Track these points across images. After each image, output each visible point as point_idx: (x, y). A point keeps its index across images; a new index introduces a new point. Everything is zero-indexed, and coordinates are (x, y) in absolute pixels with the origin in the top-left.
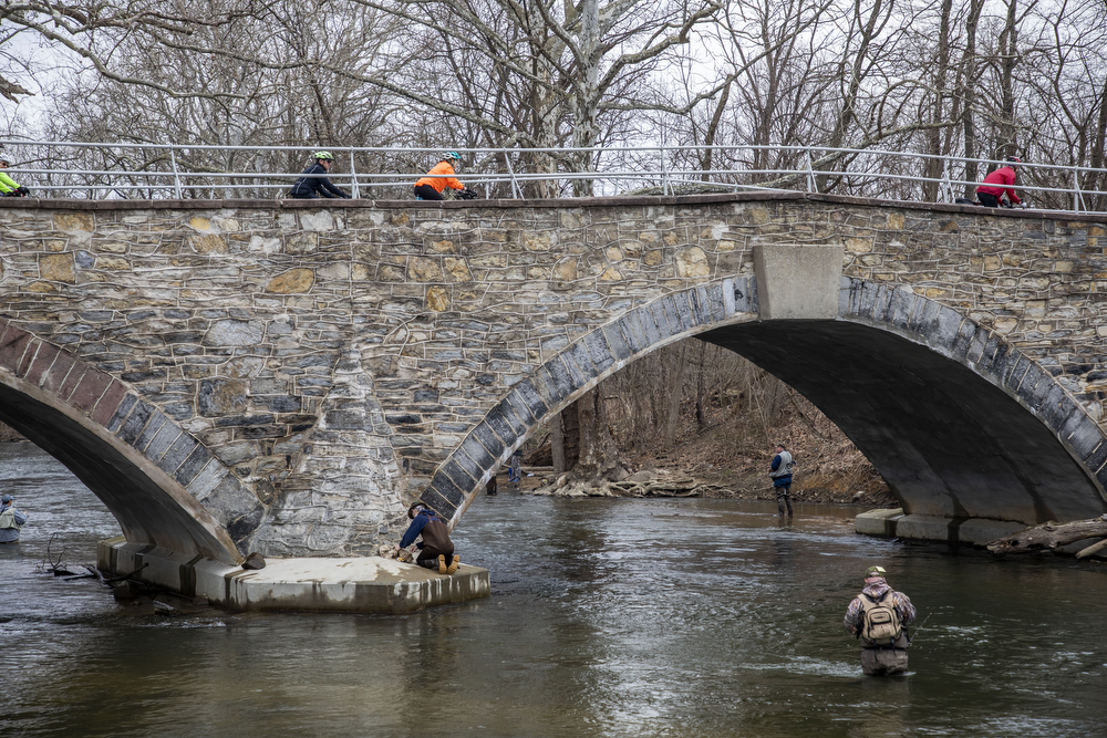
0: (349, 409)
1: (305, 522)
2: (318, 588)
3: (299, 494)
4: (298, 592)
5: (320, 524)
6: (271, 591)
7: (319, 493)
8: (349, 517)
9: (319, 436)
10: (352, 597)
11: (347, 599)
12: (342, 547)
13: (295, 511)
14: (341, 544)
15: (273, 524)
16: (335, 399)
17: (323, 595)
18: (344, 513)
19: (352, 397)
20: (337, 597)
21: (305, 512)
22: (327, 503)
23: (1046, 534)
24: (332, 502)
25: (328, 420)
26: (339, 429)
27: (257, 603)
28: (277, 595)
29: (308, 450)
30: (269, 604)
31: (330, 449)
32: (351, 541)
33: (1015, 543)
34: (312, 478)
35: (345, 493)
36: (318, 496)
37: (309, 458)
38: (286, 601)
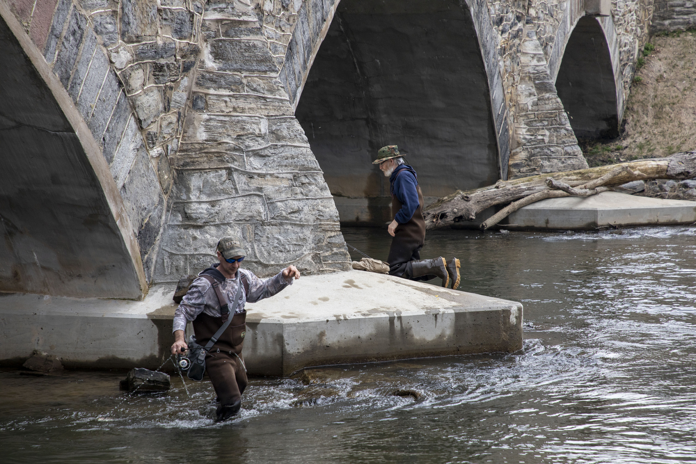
0: (244, 38)
1: (238, 221)
2: (397, 323)
3: (211, 176)
4: (366, 332)
5: (263, 224)
6: (322, 334)
7: (244, 173)
8: (306, 209)
9: (211, 80)
10: (448, 332)
11: (441, 336)
12: (309, 258)
13: (213, 204)
14: (307, 252)
15: (186, 227)
16: (218, 21)
17: (405, 332)
18: (295, 205)
19: (244, 18)
20: (426, 334)
21: (233, 206)
22: (260, 189)
23: (463, 205)
24: (269, 187)
25: (217, 55)
26: (240, 70)
27: (300, 355)
28: (332, 339)
29: (201, 104)
30: (319, 355)
31: (234, 103)
32: (319, 248)
33: (443, 216)
34: (221, 149)
35: (286, 173)
36: (244, 179)
37: (205, 116)
38: (347, 349)
